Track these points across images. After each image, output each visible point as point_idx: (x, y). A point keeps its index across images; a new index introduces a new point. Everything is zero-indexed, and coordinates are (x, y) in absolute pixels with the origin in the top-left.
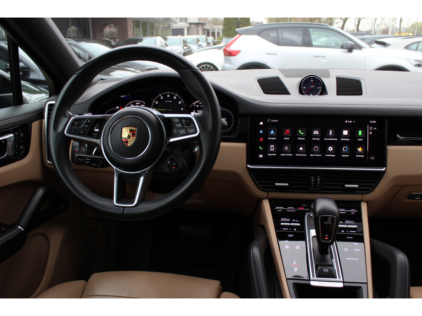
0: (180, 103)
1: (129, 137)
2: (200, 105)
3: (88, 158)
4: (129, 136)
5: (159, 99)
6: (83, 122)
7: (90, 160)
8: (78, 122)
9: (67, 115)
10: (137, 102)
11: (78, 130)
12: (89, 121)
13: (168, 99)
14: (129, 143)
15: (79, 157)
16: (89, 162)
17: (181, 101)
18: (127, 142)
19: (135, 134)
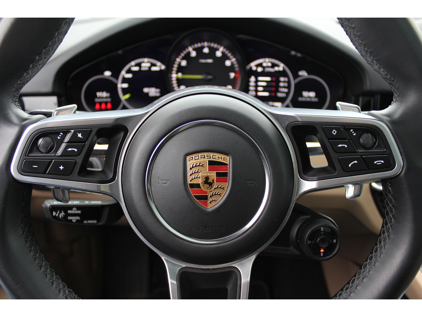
0: (228, 63)
2: (264, 68)
3: (75, 209)
4: (210, 181)
6: (63, 138)
7: (79, 212)
8: (48, 139)
9: (15, 120)
10: (144, 62)
11: (51, 161)
12: (80, 135)
13: (206, 56)
14: (210, 200)
15: (54, 208)
16: (78, 218)
17: (229, 59)
18: (206, 198)
19: (225, 175)
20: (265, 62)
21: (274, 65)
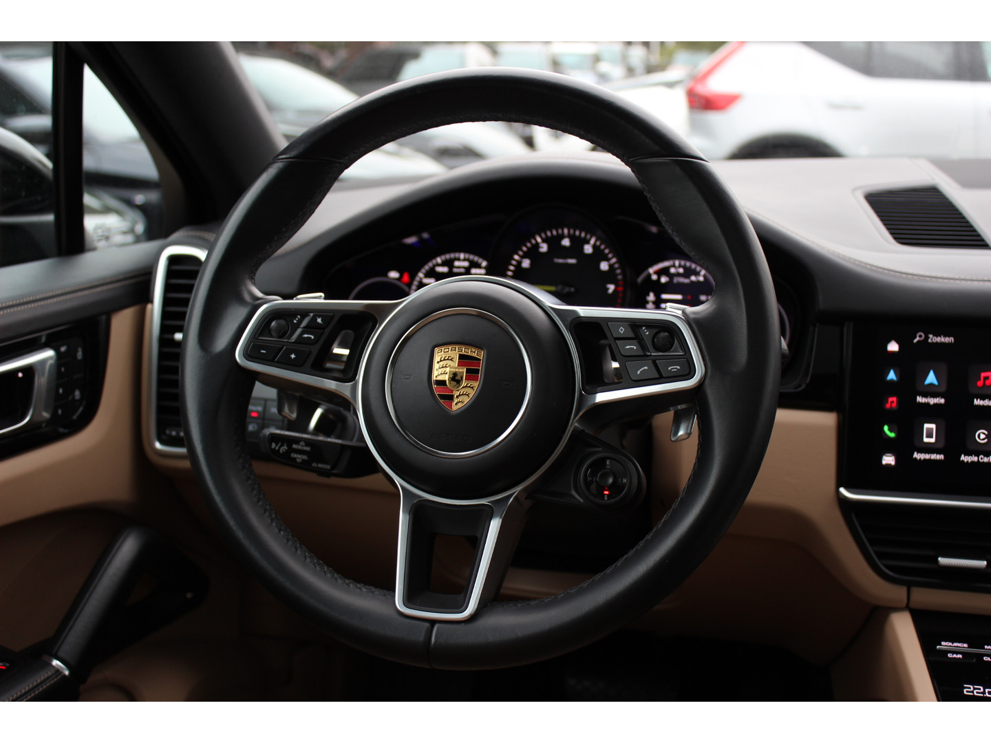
0: (604, 266)
1: (455, 378)
2: (671, 276)
3: (302, 443)
4: (457, 378)
5: (533, 253)
6: (300, 322)
7: (308, 449)
8: (282, 322)
9: (247, 297)
10: (459, 259)
11: (282, 348)
12: (319, 320)
13: (566, 252)
14: (456, 401)
15: (274, 438)
16: (305, 457)
17: (607, 260)
18: (451, 398)
20: (674, 266)
21: (688, 272)
